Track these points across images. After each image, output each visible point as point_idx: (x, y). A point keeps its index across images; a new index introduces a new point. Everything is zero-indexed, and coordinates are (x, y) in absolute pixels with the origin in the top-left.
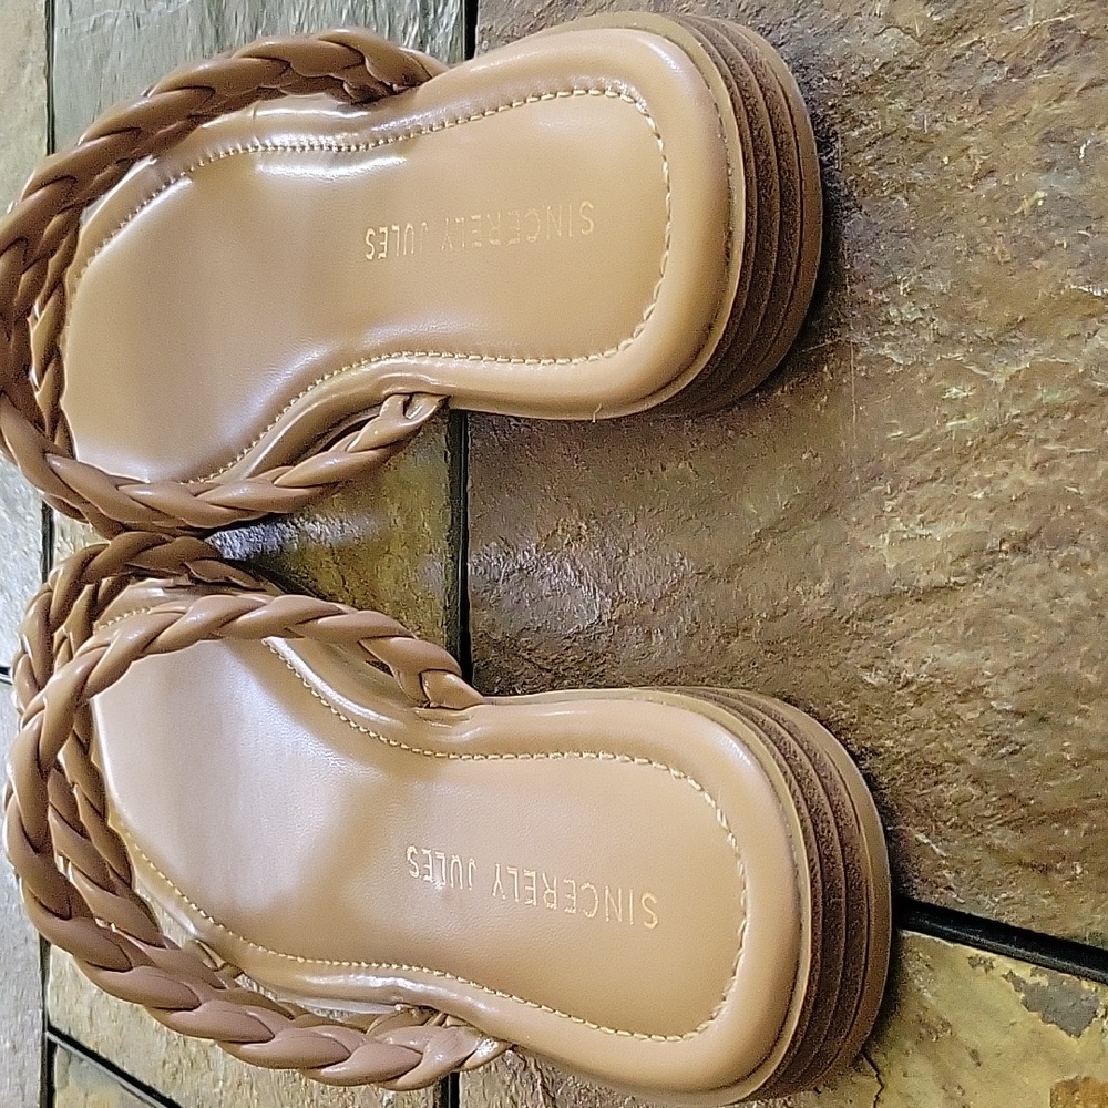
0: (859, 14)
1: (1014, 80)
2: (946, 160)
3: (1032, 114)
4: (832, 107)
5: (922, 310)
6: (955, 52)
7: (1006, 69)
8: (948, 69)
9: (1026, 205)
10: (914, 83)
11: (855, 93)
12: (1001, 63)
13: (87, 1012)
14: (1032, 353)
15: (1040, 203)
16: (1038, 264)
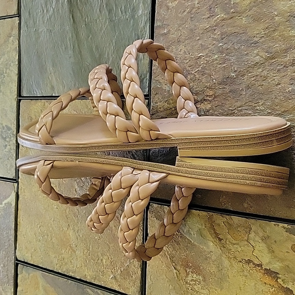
0: (251, 53)
1: (285, 68)
2: (270, 81)
3: (288, 74)
4: (245, 69)
5: (265, 108)
6: (272, 62)
7: (283, 66)
8: (270, 65)
9: (287, 91)
10: (263, 67)
11: (250, 67)
12: (282, 65)
13: (30, 255)
14: (288, 117)
15: (290, 90)
16: (289, 101)
